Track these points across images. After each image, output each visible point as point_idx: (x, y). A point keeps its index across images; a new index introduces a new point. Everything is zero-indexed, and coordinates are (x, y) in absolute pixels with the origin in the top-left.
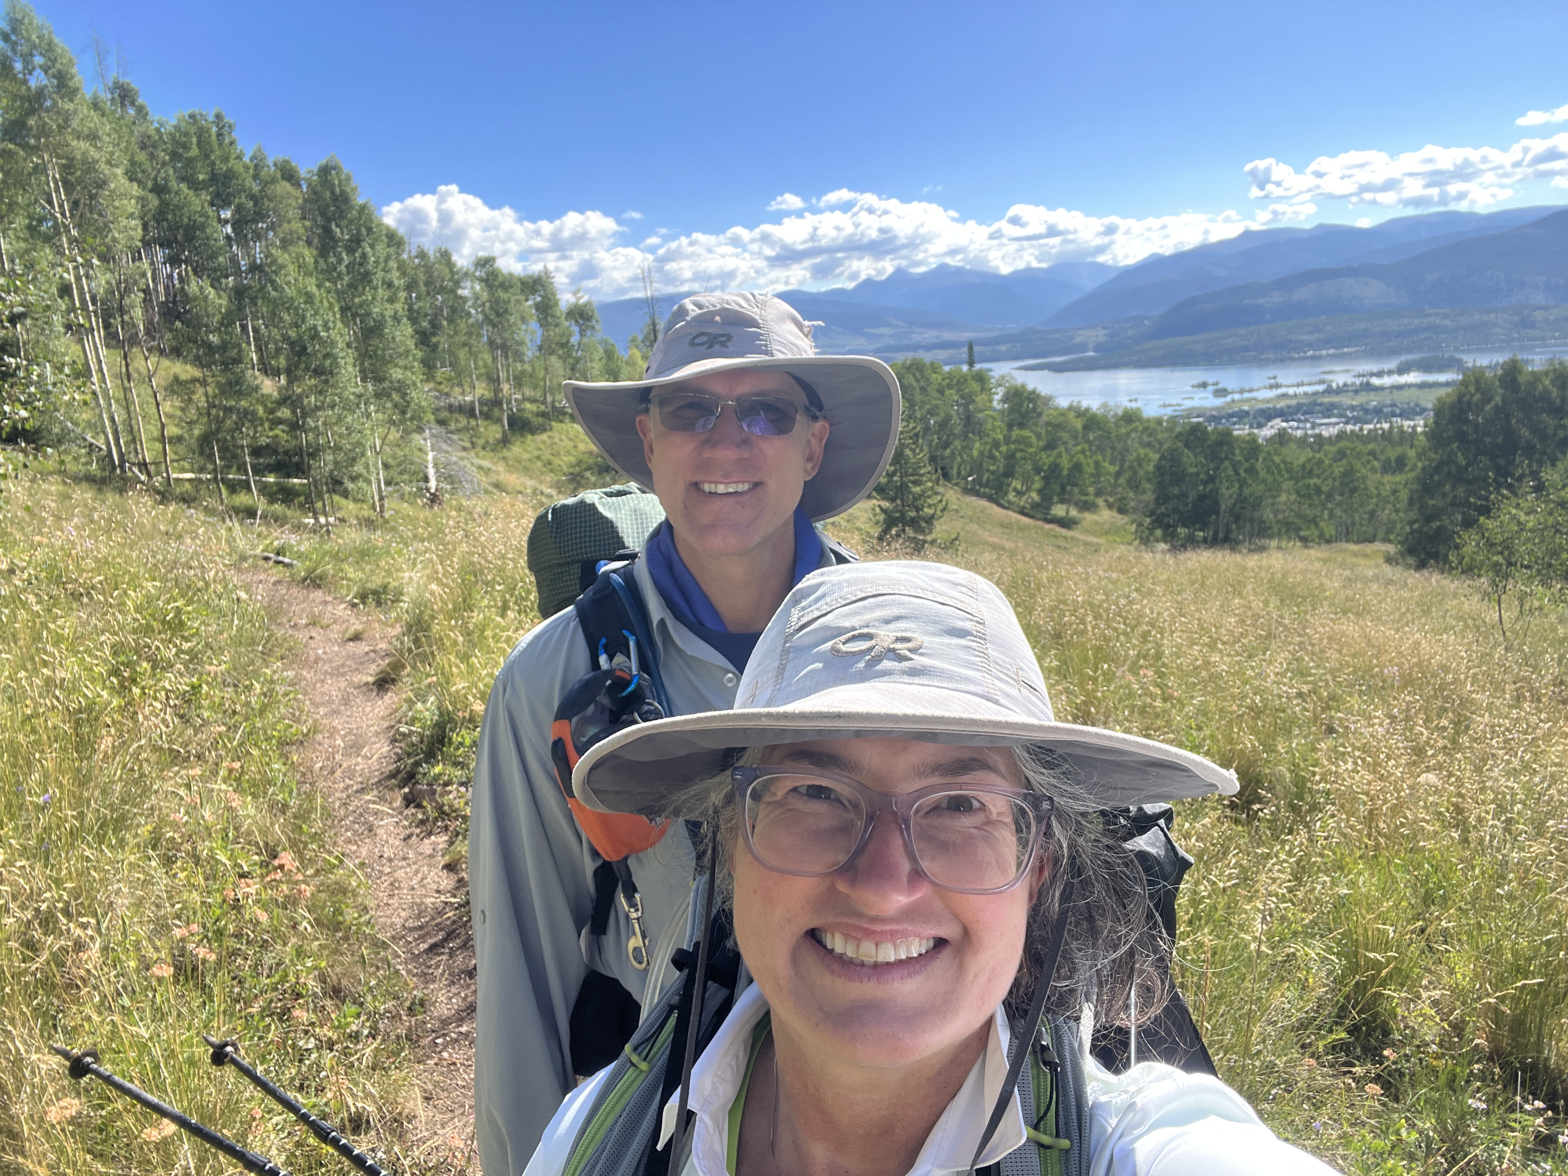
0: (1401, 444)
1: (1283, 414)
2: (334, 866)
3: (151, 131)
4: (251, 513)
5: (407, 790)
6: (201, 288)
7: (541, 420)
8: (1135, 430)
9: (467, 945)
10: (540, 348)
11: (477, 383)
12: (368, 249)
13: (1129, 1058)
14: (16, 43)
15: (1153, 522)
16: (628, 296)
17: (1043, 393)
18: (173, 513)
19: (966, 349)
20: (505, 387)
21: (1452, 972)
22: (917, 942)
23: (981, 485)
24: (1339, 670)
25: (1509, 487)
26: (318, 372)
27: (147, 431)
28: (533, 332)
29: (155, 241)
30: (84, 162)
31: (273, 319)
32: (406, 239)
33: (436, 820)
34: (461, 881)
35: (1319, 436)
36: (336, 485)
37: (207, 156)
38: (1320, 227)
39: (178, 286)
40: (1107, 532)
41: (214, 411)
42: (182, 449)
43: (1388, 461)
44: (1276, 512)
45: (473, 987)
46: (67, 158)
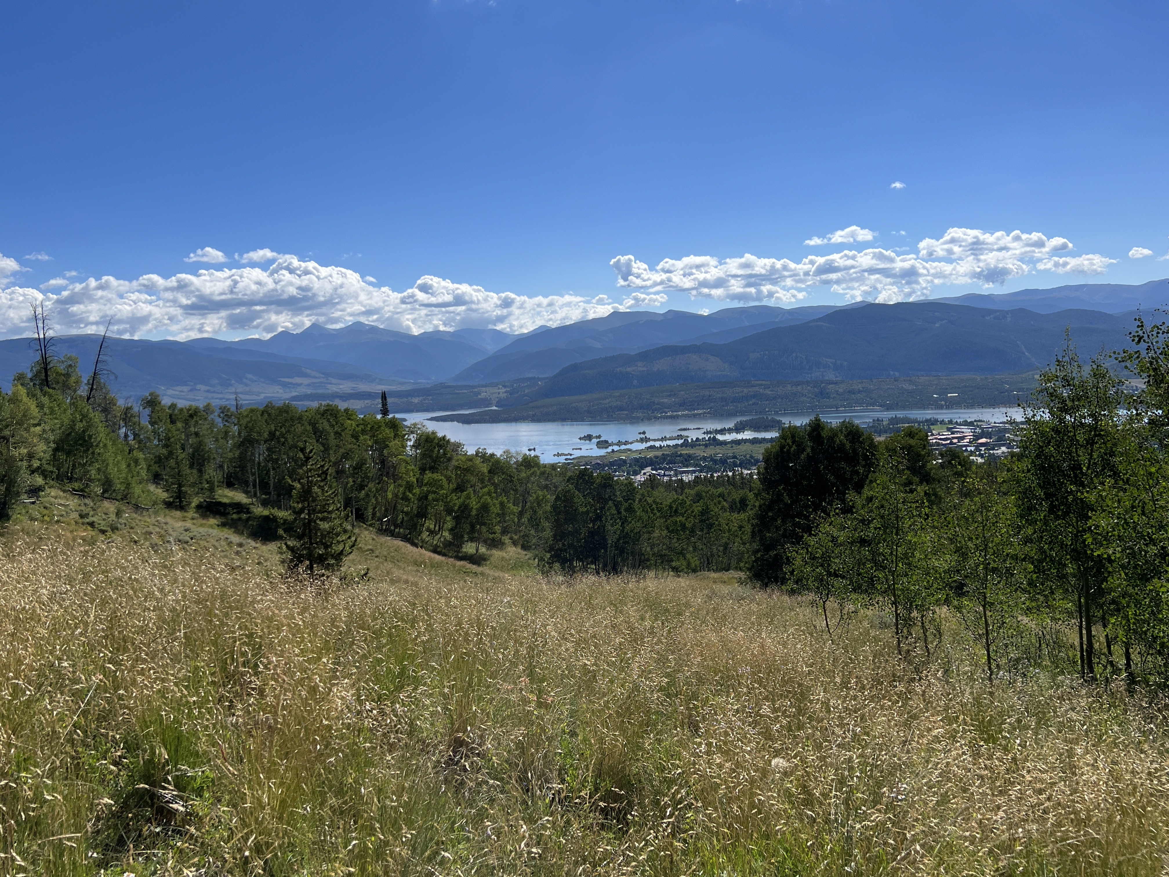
0: (742, 488)
1: (653, 463)
8: (534, 474)
15: (552, 556)
17: (452, 441)
19: (379, 400)
23: (396, 526)
25: (824, 509)
35: (681, 482)
38: (669, 313)
40: (513, 568)
43: (734, 502)
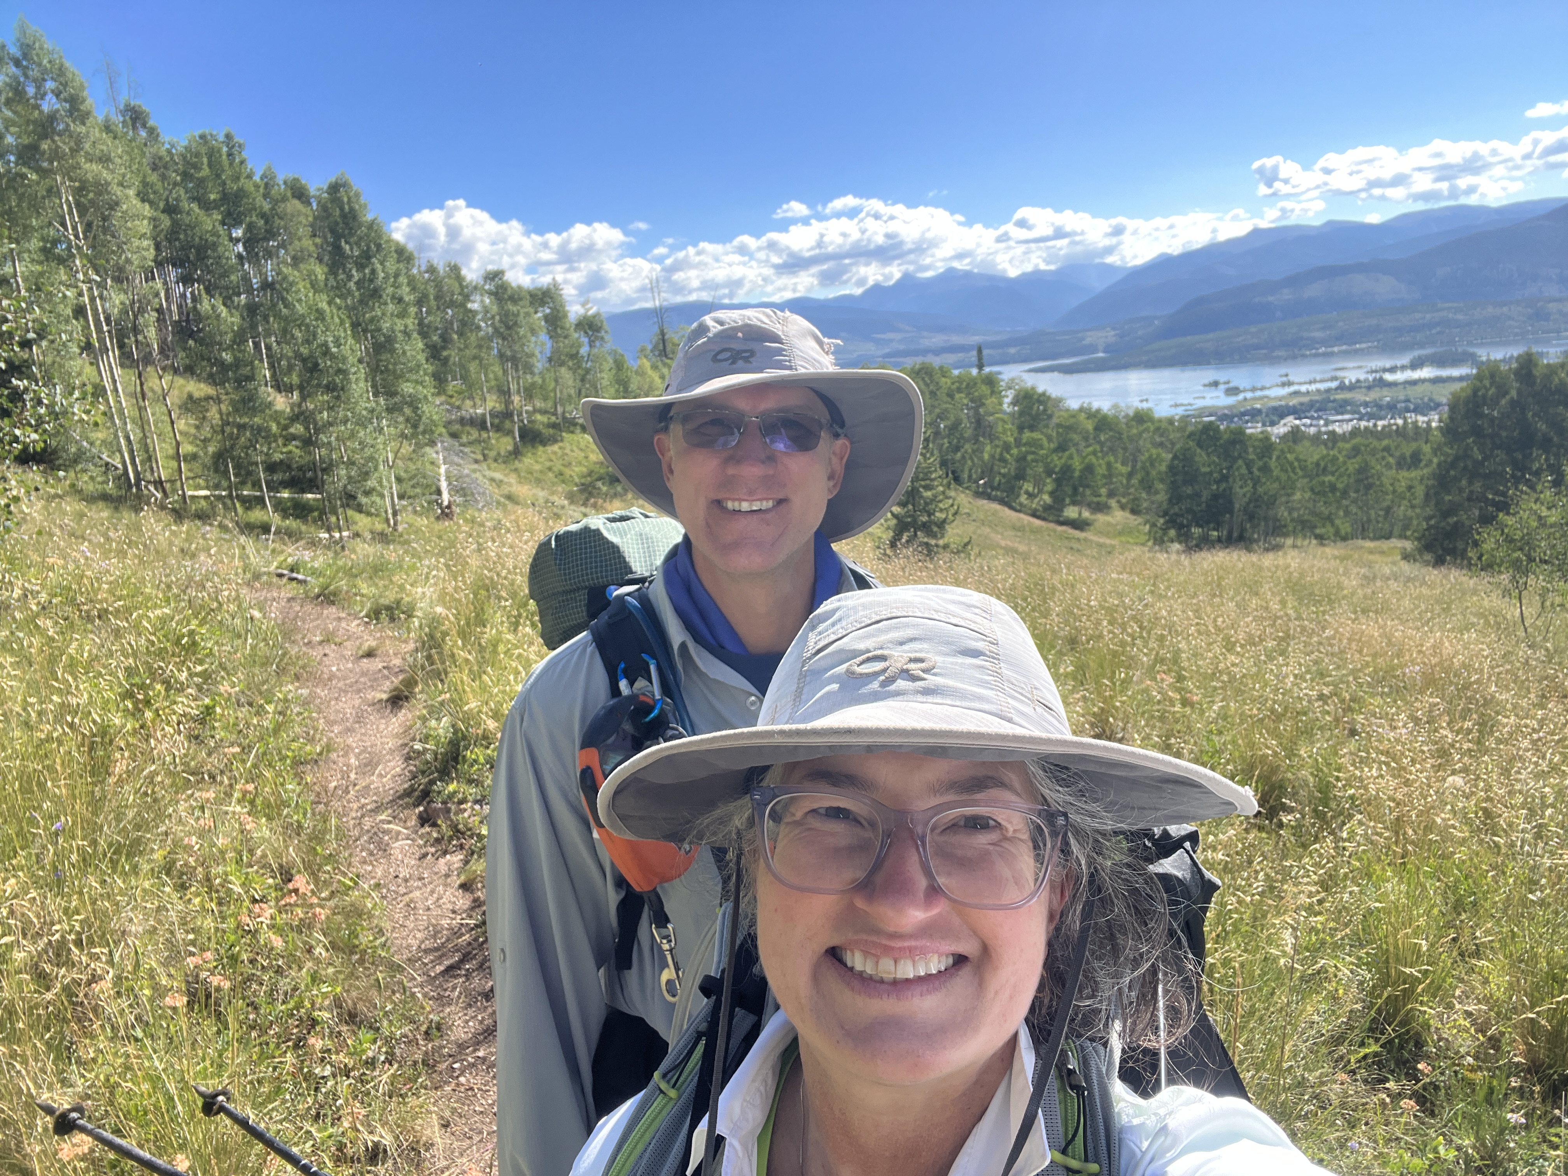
0: (1416, 440)
1: (1297, 412)
2: (350, 888)
3: (163, 152)
4: (265, 528)
5: (421, 808)
6: (213, 307)
7: (551, 431)
8: (1147, 430)
9: (484, 967)
10: (550, 360)
11: (488, 396)
12: (378, 267)
13: (1158, 1081)
14: (27, 68)
15: (1166, 522)
16: (636, 307)
17: (1053, 396)
18: (188, 533)
19: (975, 353)
20: (516, 399)
21: (1486, 982)
22: (935, 958)
23: (993, 488)
24: (1360, 670)
25: (1528, 482)
26: (330, 388)
27: (162, 450)
28: (543, 344)
29: (168, 261)
30: (97, 184)
31: (285, 336)
32: (416, 254)
33: (451, 839)
34: (476, 900)
35: (1333, 433)
36: (349, 499)
37: (218, 176)
38: (1330, 223)
39: (190, 305)
40: (1120, 533)
41: (228, 429)
42: (196, 466)
43: (1403, 457)
44: (1291, 510)
45: (490, 1010)
46: (80, 181)
